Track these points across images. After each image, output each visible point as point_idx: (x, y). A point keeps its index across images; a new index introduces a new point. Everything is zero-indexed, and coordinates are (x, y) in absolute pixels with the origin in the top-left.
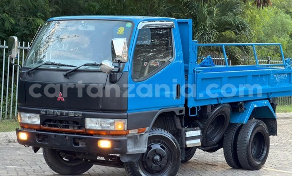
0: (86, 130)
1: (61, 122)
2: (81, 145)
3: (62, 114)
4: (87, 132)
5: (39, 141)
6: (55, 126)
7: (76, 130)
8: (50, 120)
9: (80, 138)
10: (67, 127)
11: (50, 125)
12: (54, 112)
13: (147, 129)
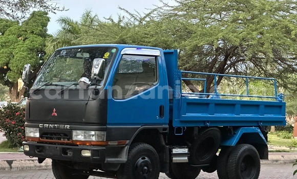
0: (73, 141)
1: (55, 134)
2: (70, 154)
3: (54, 127)
4: (74, 143)
5: (39, 152)
6: (51, 138)
7: (66, 141)
8: (47, 134)
9: (68, 149)
10: (59, 139)
11: (47, 138)
12: (49, 126)
13: (128, 141)
